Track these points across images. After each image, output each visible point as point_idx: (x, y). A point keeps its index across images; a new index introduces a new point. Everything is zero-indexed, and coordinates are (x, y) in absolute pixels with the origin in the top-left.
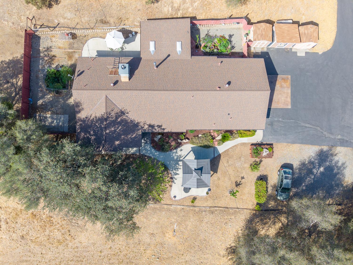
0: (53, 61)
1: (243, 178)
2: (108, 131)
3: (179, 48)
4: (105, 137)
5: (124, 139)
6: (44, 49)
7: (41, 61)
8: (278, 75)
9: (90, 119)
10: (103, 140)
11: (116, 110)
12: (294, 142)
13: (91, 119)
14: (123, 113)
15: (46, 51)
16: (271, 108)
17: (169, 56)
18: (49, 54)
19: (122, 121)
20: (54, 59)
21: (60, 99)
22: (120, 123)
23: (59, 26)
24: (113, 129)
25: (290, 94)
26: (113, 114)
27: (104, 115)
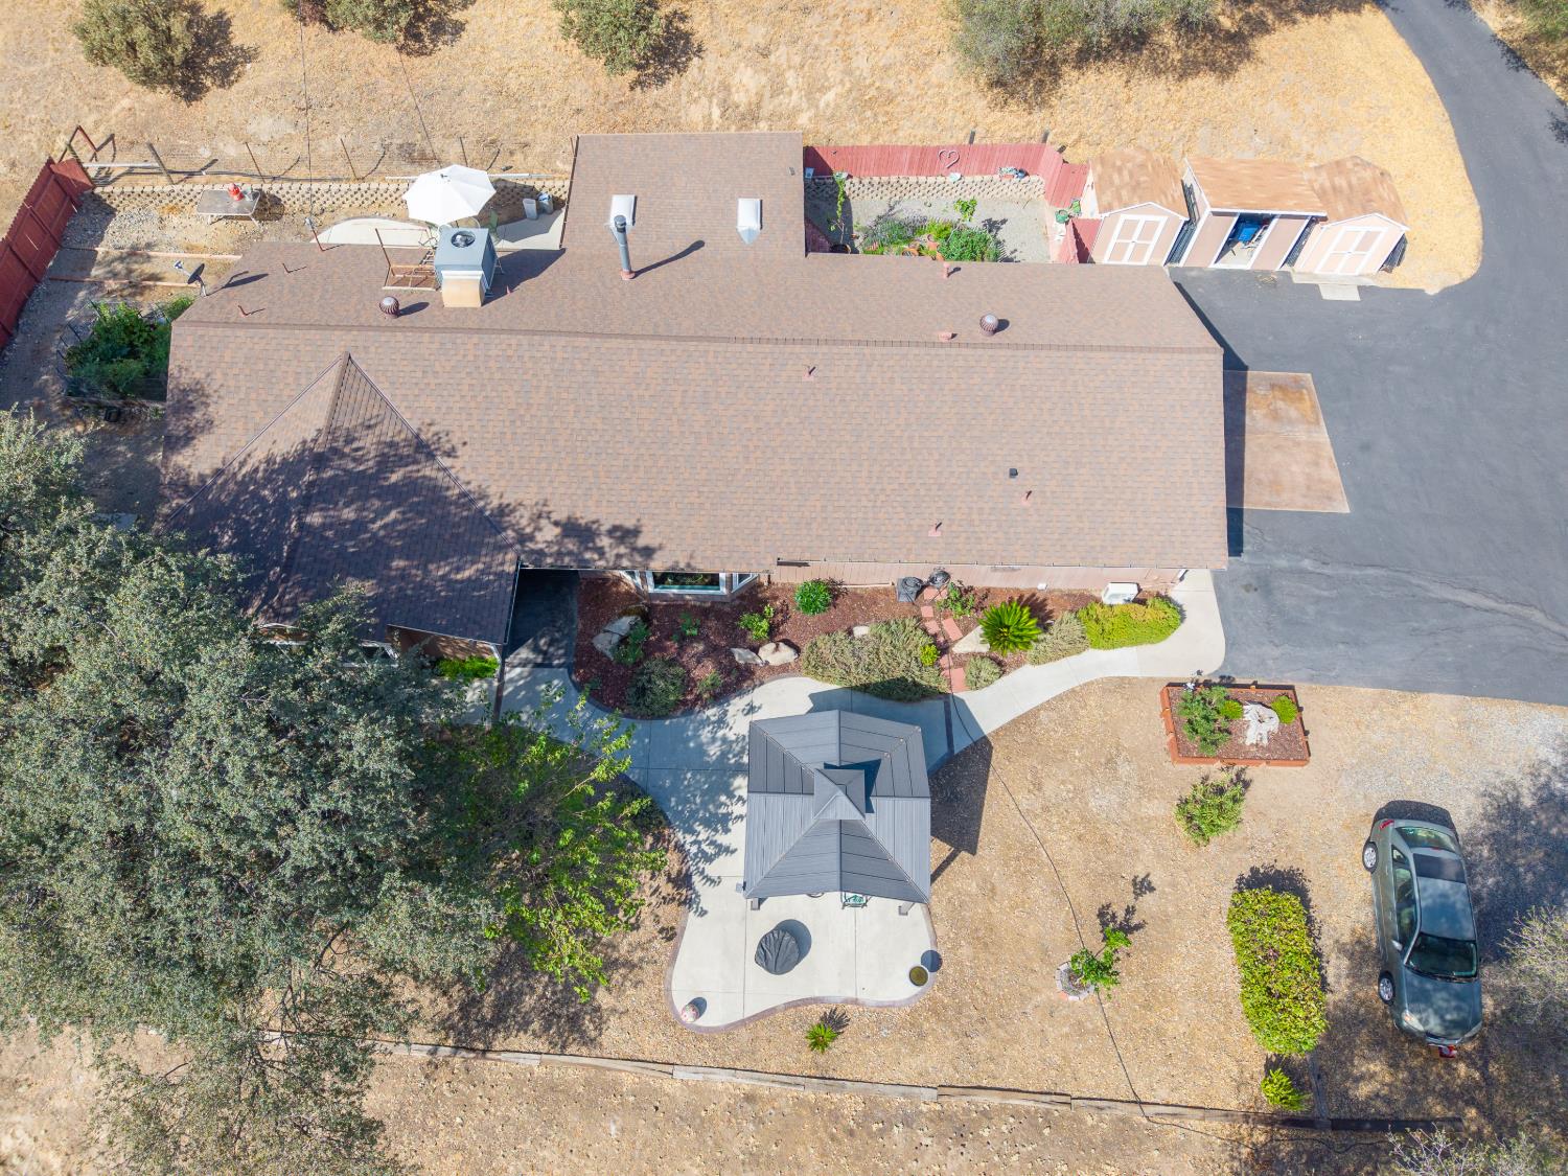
0: (142, 294)
1: (1143, 886)
2: (315, 519)
3: (746, 216)
4: (292, 550)
5: (404, 575)
6: (116, 253)
7: (82, 294)
8: (1246, 368)
9: (235, 474)
10: (276, 564)
11: (388, 431)
12: (1415, 685)
13: (239, 477)
14: (423, 449)
15: (121, 259)
16: (1242, 510)
17: (699, 245)
18: (130, 271)
19: (412, 486)
20: (149, 287)
21: (118, 443)
22: (397, 495)
23: (214, 168)
24: (349, 514)
25: (1329, 451)
26: (368, 442)
27: (315, 440)
